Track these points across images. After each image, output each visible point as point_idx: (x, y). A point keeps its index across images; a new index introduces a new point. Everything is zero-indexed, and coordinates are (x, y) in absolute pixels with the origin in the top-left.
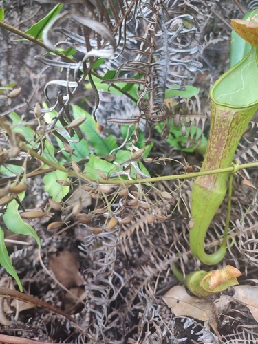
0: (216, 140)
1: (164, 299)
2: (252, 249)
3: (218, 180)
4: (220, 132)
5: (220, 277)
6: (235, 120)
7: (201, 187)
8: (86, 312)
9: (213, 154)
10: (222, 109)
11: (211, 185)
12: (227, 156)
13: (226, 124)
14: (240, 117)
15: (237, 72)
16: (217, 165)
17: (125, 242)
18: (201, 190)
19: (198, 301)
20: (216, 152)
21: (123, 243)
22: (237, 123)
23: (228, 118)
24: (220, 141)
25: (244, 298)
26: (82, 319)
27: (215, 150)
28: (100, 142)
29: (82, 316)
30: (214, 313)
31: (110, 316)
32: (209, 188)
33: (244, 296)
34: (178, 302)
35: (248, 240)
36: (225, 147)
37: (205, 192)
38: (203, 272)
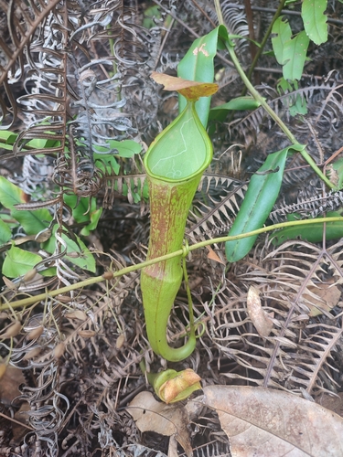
0: (157, 220)
1: (128, 410)
2: (224, 336)
3: (168, 266)
4: (160, 210)
5: (176, 387)
6: (175, 196)
7: (148, 277)
8: (35, 440)
9: (156, 236)
10: (158, 183)
11: (160, 272)
12: (173, 237)
13: (165, 201)
14: (180, 192)
15: (176, 131)
16: (164, 249)
17: (76, 344)
18: (149, 280)
19: (167, 407)
20: (160, 234)
21: (74, 345)
22: (178, 199)
23: (165, 194)
24: (162, 221)
25: (214, 401)
26: (31, 450)
27: (158, 231)
28: (28, 215)
29: (30, 445)
30: (184, 421)
31: (65, 442)
32: (158, 278)
33: (213, 398)
34: (144, 412)
35: (220, 326)
36: (169, 228)
37: (153, 283)
38: (170, 371)
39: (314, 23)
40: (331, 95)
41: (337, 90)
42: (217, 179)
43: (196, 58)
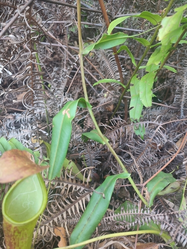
6: (17, 231)
22: (19, 233)
39: (145, 94)
40: (158, 128)
41: (162, 126)
42: (74, 186)
43: (63, 116)
